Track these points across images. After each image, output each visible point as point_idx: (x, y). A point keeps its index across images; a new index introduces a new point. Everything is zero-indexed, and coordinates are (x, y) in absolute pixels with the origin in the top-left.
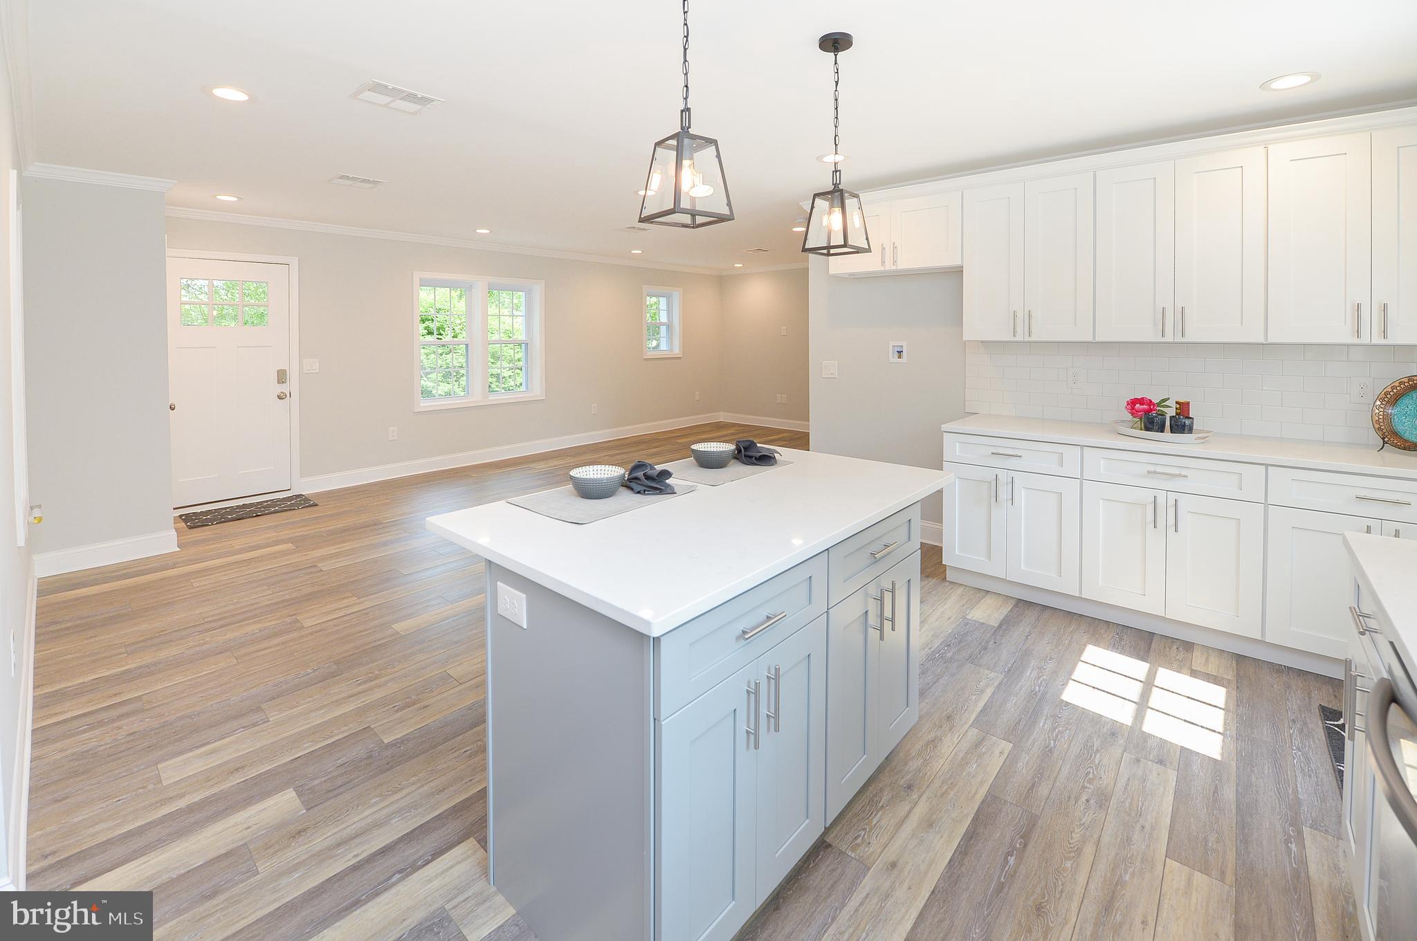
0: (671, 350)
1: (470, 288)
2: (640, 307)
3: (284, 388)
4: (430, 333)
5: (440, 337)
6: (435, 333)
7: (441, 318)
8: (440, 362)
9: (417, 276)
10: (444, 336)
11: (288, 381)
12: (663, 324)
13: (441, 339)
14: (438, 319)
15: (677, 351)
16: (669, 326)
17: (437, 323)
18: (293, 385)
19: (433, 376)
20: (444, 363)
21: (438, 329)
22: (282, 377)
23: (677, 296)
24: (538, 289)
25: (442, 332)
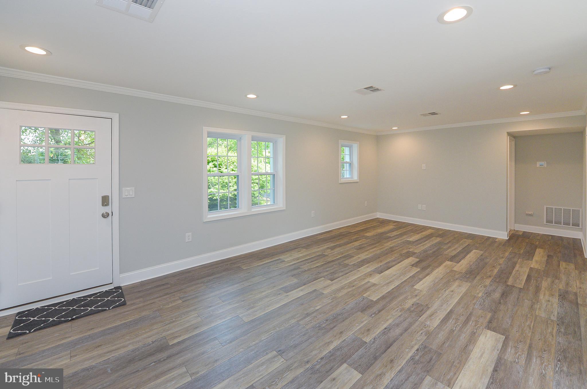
0: (352, 178)
1: (240, 139)
2: (337, 153)
4: (215, 167)
5: (220, 168)
6: (218, 167)
7: (220, 160)
8: (220, 180)
10: (222, 168)
12: (346, 163)
13: (220, 169)
14: (219, 160)
15: (356, 178)
16: (351, 164)
17: (219, 162)
19: (217, 186)
20: (222, 181)
21: (219, 165)
22: (105, 201)
23: (356, 147)
24: (281, 141)
25: (221, 166)
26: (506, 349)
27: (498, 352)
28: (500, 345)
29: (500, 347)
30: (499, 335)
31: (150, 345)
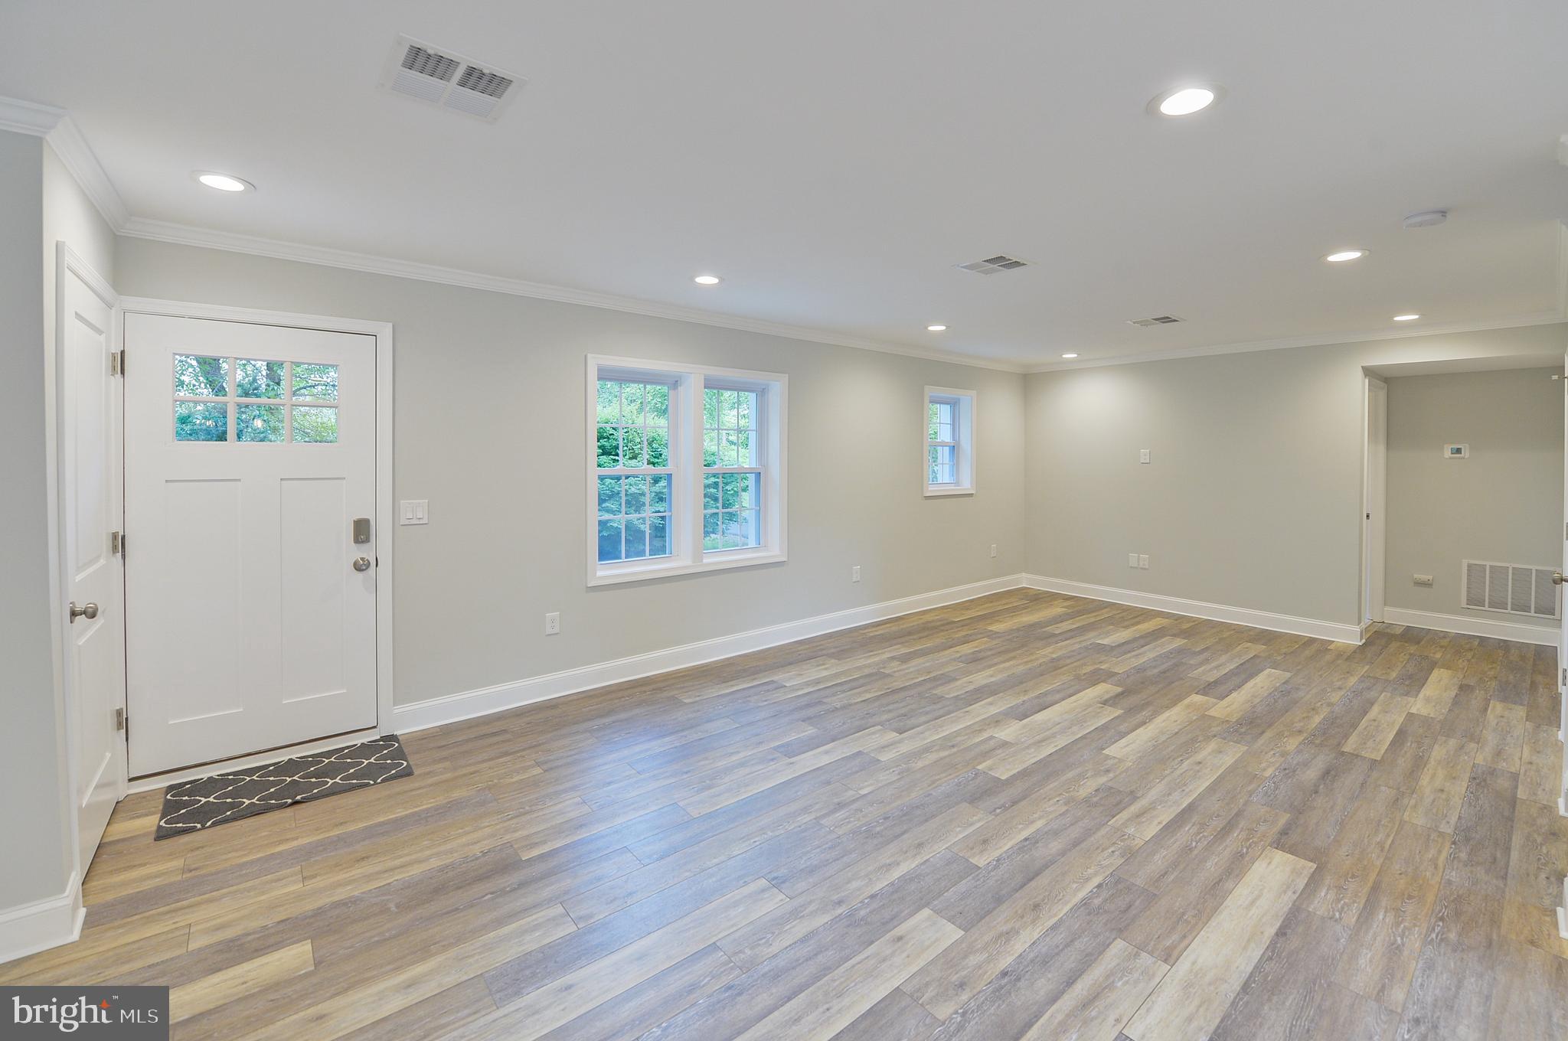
0: (957, 483)
1: (675, 383)
2: (919, 421)
3: (366, 552)
9: (594, 362)
11: (373, 538)
15: (967, 484)
16: (954, 449)
22: (362, 531)
23: (967, 403)
24: (778, 388)
26: (1315, 891)
27: (1295, 897)
28: (1301, 883)
29: (1301, 886)
30: (1303, 862)
31: (477, 859)
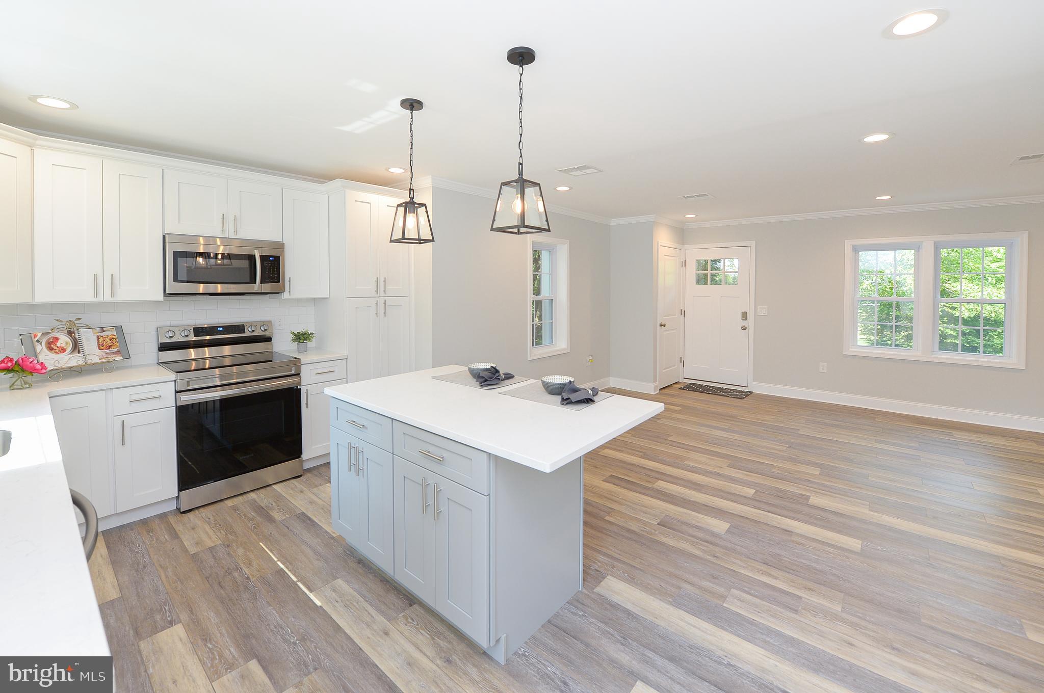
3: (745, 323)
9: (850, 243)
11: (748, 319)
18: (750, 323)
